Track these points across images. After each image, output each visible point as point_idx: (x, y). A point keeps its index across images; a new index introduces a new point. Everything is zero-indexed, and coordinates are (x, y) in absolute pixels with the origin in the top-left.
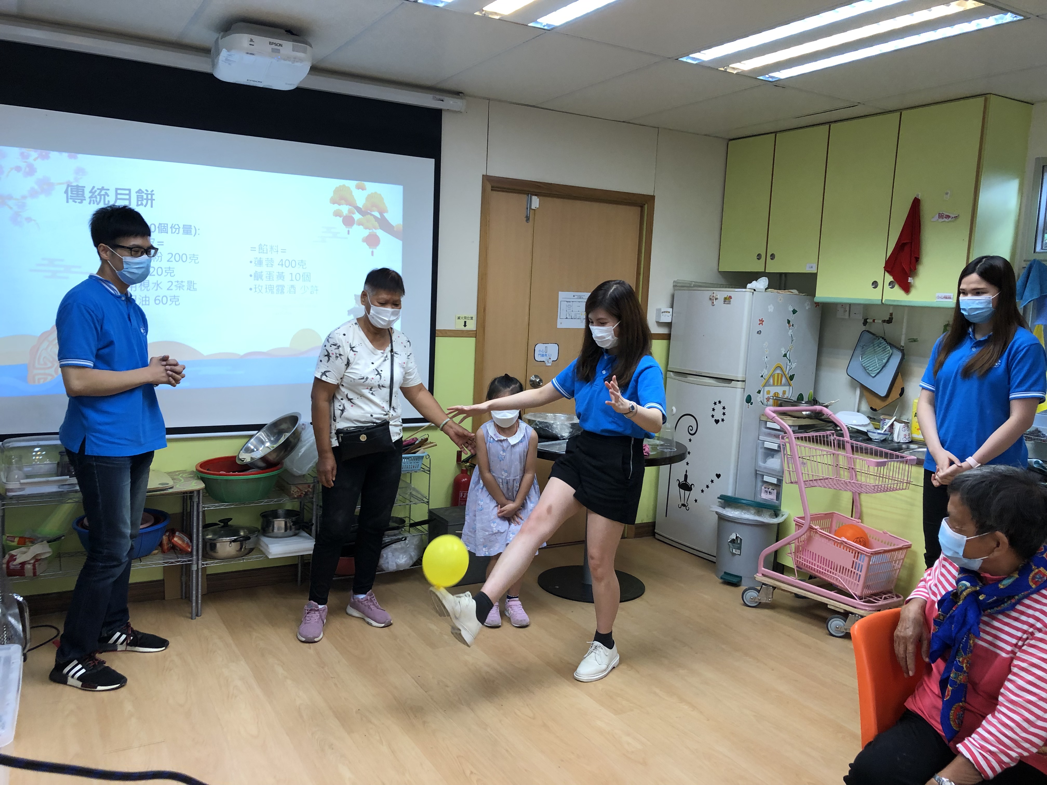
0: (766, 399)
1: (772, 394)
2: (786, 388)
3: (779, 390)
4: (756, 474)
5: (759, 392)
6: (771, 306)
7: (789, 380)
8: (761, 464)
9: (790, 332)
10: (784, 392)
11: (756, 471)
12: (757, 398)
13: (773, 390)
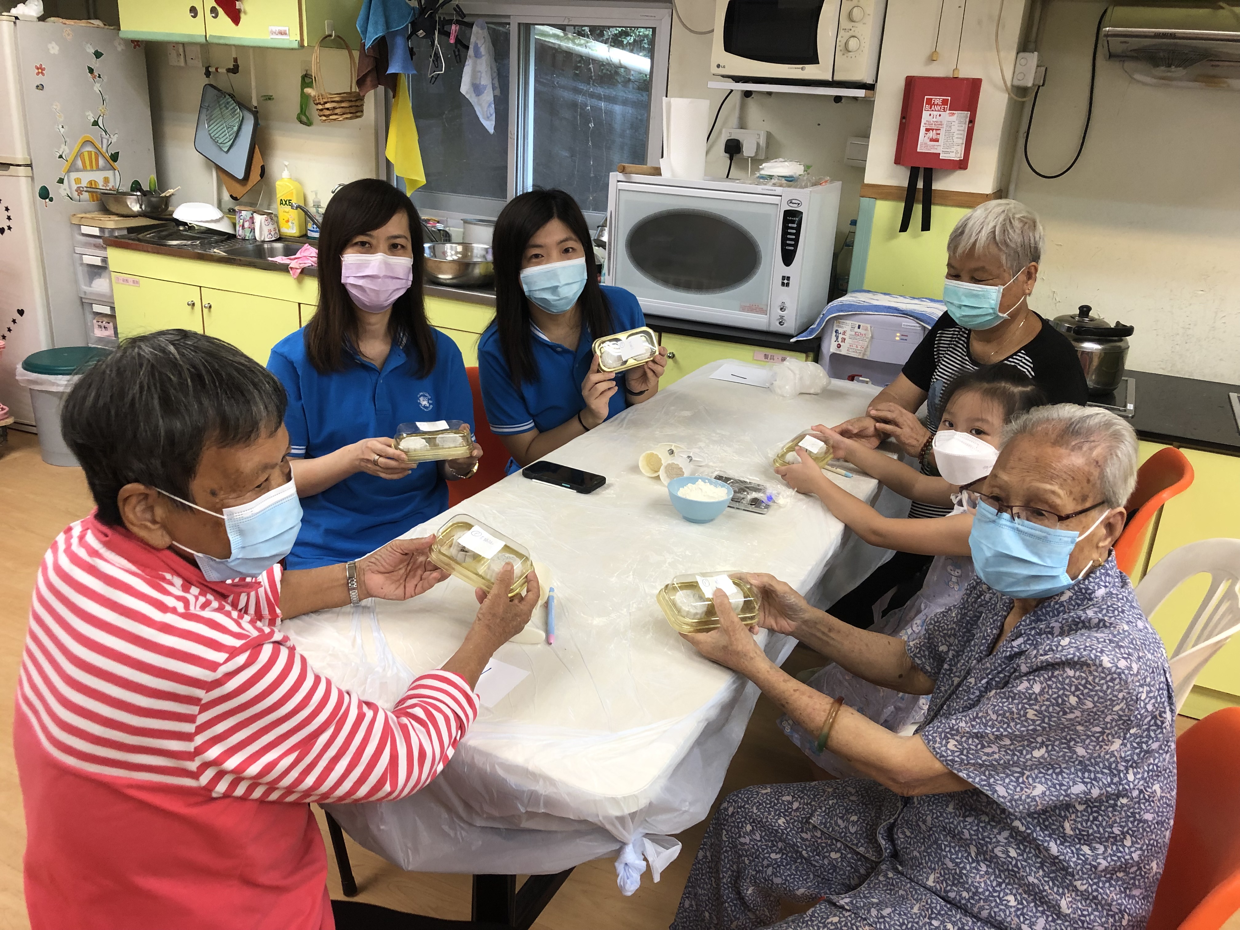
0: (76, 191)
1: (84, 184)
2: (109, 174)
3: (98, 177)
4: (82, 303)
5: (61, 181)
6: (54, 44)
7: (111, 162)
8: (85, 288)
9: (97, 87)
10: (106, 180)
11: (81, 298)
12: (59, 192)
13: (86, 178)
